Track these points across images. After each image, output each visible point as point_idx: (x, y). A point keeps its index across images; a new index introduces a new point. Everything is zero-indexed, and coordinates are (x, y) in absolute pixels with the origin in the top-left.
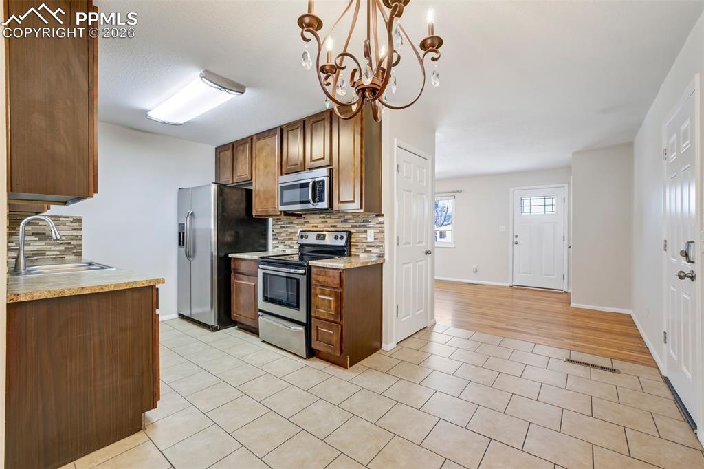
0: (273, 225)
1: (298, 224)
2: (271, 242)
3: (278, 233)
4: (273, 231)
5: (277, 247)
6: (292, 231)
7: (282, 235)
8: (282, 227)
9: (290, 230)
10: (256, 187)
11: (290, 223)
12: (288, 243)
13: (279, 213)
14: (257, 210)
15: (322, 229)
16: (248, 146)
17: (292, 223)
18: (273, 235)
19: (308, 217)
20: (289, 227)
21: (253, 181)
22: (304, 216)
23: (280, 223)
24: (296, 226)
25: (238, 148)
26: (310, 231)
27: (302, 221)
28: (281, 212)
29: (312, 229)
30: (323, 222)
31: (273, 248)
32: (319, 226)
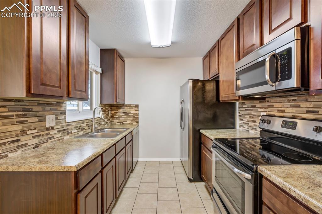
0: (239, 108)
1: (261, 108)
2: (238, 122)
3: (243, 114)
4: (239, 113)
5: (242, 126)
6: (255, 113)
7: (246, 116)
8: (246, 110)
9: (253, 113)
11: (253, 106)
12: (252, 124)
13: (237, 98)
14: (223, 97)
15: (290, 115)
17: (255, 106)
18: (239, 116)
19: (273, 100)
20: (252, 110)
21: (220, 74)
22: (267, 99)
23: (244, 106)
24: (259, 110)
25: (212, 53)
26: (274, 116)
27: (266, 104)
29: (277, 114)
30: (292, 106)
31: (239, 127)
32: (287, 110)
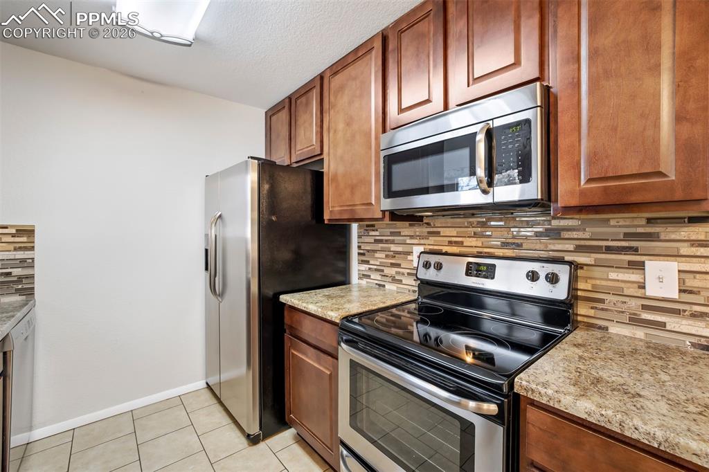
0: (359, 237)
1: (412, 237)
2: (356, 268)
3: (368, 251)
4: (359, 247)
5: (368, 277)
6: (400, 249)
7: (377, 255)
8: (377, 241)
9: (393, 248)
10: (330, 167)
11: (392, 234)
12: (391, 271)
13: (380, 215)
14: (331, 210)
15: (475, 250)
16: (315, 95)
17: (398, 234)
18: (359, 254)
19: (439, 221)
20: (393, 242)
21: (325, 156)
22: (425, 220)
23: (373, 233)
24: (408, 241)
25: (298, 102)
26: (446, 254)
27: (426, 230)
28: (384, 212)
29: (445, 249)
30: (476, 235)
31: (360, 278)
32: (468, 242)
